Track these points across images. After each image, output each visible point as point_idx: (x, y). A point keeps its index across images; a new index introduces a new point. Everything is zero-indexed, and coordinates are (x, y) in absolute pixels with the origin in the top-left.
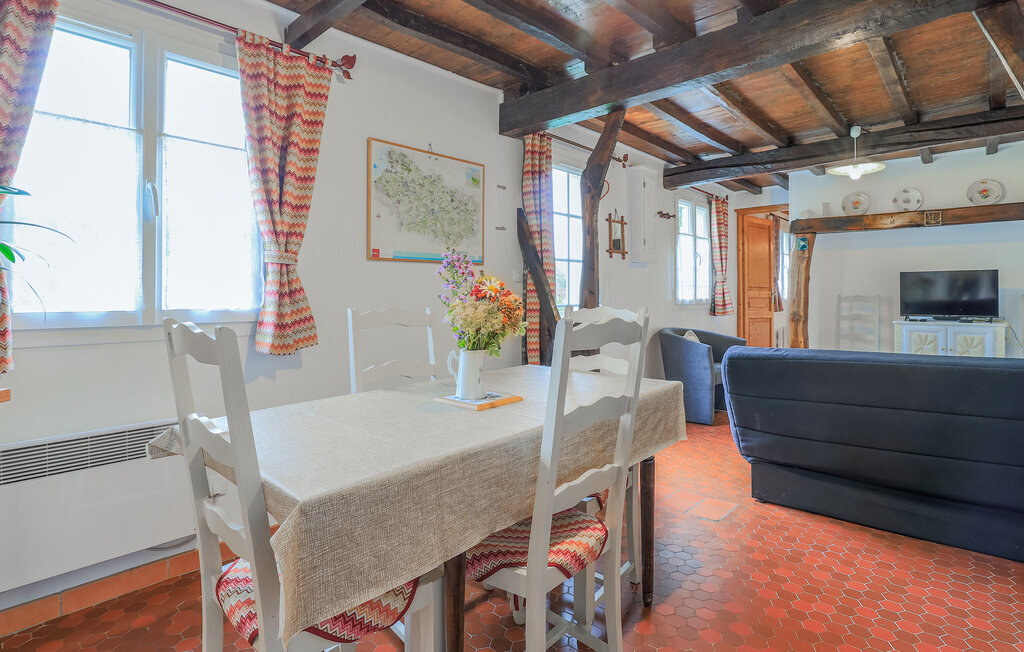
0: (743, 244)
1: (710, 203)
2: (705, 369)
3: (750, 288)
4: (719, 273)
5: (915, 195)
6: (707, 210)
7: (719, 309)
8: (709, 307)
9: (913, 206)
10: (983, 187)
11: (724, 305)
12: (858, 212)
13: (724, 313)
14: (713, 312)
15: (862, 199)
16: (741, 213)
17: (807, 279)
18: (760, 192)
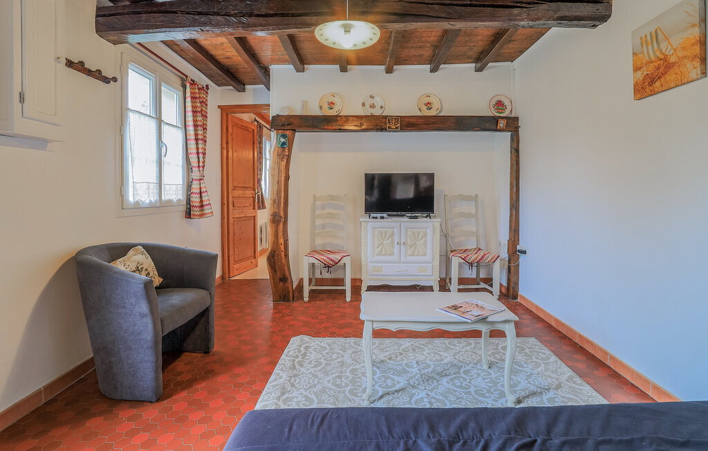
0: (227, 143)
1: (184, 87)
2: (143, 316)
3: (235, 188)
4: (195, 170)
5: (378, 101)
6: (181, 93)
7: (196, 211)
8: (183, 208)
9: (377, 112)
10: (428, 100)
11: (202, 206)
12: (333, 113)
13: (202, 215)
14: (188, 214)
15: (336, 100)
16: (226, 111)
17: (287, 178)
18: (244, 90)
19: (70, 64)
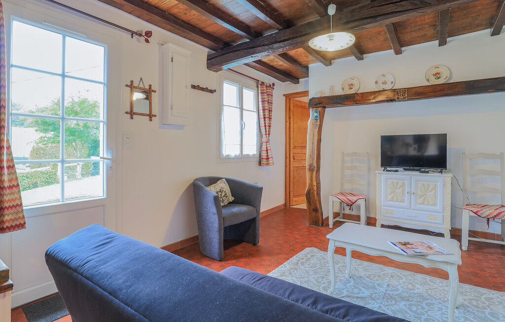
0: (290, 118)
1: (258, 87)
4: (264, 136)
5: (389, 79)
6: (256, 91)
7: (264, 162)
8: (258, 159)
9: (388, 86)
10: (437, 71)
11: (268, 159)
12: (352, 92)
13: (268, 164)
14: (260, 164)
15: (355, 82)
16: (288, 97)
17: (319, 141)
18: (298, 83)
19: (194, 87)
